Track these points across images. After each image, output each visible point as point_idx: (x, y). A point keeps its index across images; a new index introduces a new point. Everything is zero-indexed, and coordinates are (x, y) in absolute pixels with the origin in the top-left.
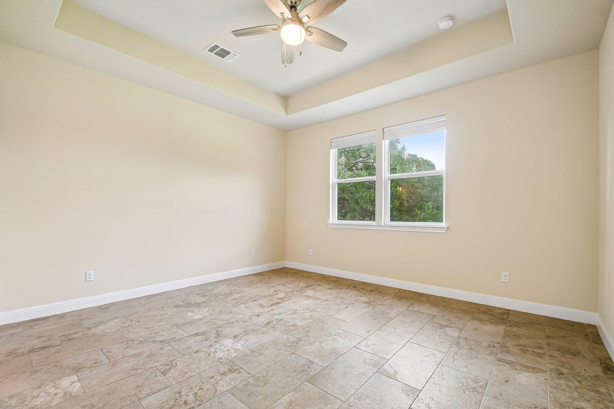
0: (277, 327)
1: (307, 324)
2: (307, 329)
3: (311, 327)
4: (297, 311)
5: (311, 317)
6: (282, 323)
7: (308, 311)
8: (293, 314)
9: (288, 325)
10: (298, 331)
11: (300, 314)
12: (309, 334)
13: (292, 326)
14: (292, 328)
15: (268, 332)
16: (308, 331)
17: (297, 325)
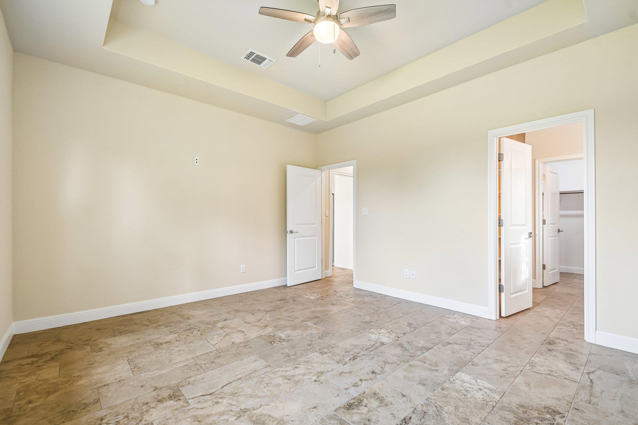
0: (343, 352)
1: (307, 355)
2: (309, 348)
3: (304, 351)
4: (315, 378)
5: (298, 366)
6: (338, 358)
7: (297, 378)
8: (322, 373)
9: (330, 354)
10: (320, 347)
11: (312, 371)
12: (310, 342)
13: (325, 353)
14: (326, 350)
15: (352, 347)
16: (309, 345)
17: (319, 353)
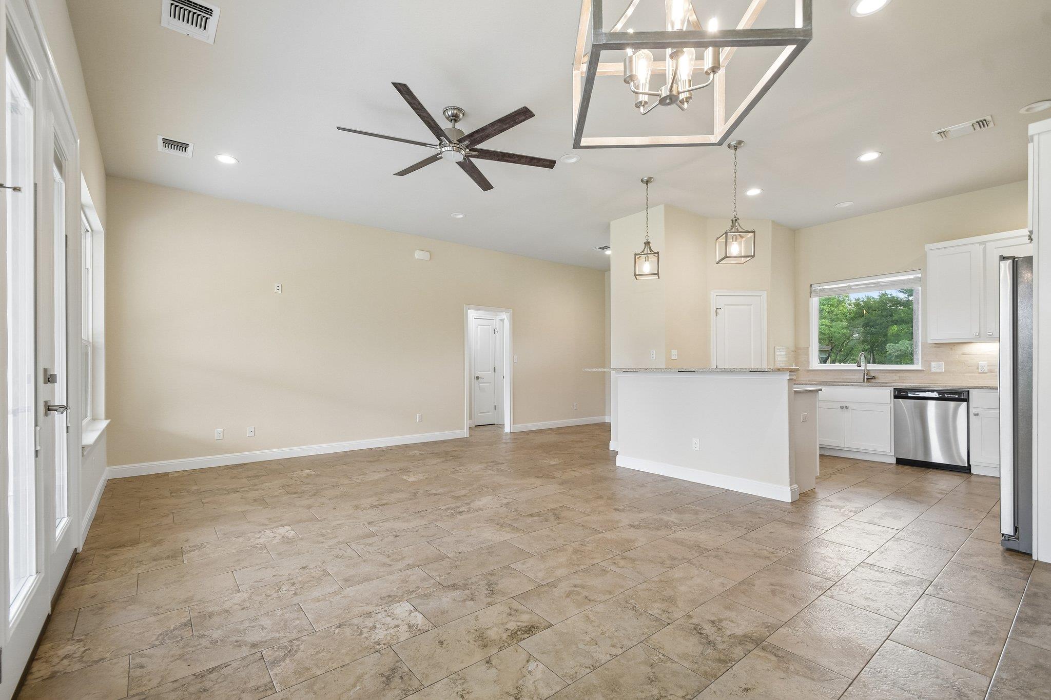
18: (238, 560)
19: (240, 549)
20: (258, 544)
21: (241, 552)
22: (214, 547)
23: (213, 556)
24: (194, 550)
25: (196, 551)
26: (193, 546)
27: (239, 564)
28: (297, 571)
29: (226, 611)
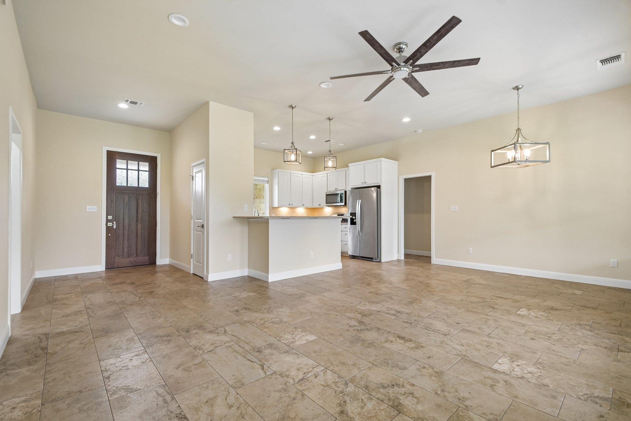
18: (566, 365)
19: (556, 373)
20: (538, 368)
21: (557, 370)
22: (577, 388)
23: (583, 380)
24: (598, 397)
25: (596, 395)
26: (597, 403)
27: (568, 362)
28: (539, 340)
29: (596, 345)
